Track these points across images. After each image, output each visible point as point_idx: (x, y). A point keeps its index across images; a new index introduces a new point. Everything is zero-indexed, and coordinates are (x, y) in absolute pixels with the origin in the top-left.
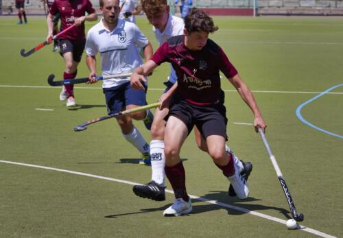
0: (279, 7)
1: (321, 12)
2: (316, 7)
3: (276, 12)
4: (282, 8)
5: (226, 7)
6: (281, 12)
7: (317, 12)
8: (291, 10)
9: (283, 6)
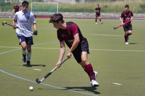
0: (68, 15)
1: (84, 17)
2: (82, 15)
3: (67, 17)
4: (70, 16)
5: (48, 15)
6: (69, 17)
7: (82, 17)
8: (73, 16)
9: (70, 15)
